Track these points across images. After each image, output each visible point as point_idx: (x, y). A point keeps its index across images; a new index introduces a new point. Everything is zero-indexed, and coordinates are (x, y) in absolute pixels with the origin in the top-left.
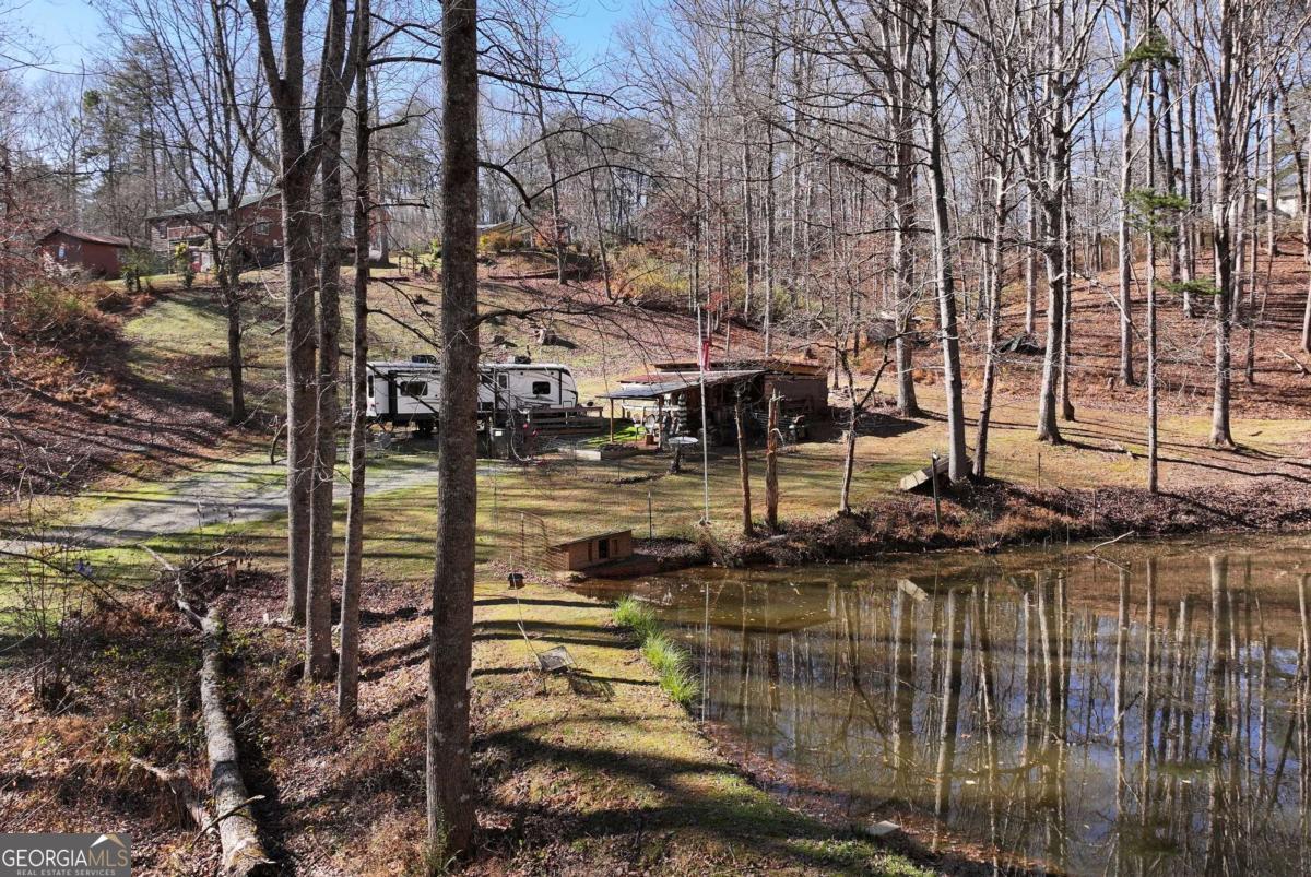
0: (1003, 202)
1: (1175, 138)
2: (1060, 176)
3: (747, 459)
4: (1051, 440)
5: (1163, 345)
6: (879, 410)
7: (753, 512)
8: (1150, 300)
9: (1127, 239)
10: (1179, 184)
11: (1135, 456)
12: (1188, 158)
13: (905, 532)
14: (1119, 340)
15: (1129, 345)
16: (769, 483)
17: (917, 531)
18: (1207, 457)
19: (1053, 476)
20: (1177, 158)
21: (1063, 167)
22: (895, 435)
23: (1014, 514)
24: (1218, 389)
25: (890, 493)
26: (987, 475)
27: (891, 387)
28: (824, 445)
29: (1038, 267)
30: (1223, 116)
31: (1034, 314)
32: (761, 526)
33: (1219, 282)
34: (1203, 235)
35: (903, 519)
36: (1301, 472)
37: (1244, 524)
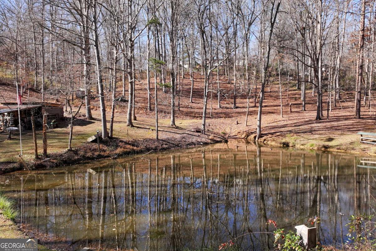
0: (116, 58)
1: (160, 46)
2: (131, 52)
3: (36, 134)
4: (130, 126)
5: (159, 100)
6: (80, 118)
7: (38, 151)
8: (155, 88)
9: (149, 71)
10: (161, 58)
11: (152, 130)
12: (163, 51)
13: (89, 154)
14: (147, 99)
15: (150, 100)
16: (44, 142)
17: (93, 154)
18: (170, 130)
19: (131, 136)
20: (161, 51)
21: (132, 50)
22: (85, 125)
23: (121, 147)
24: (172, 112)
25: (84, 143)
26: (113, 136)
27: (84, 111)
28: (63, 129)
29: (126, 78)
30: (172, 40)
31: (125, 91)
32: (41, 156)
33: (172, 84)
34: (167, 72)
35: (88, 151)
36: (191, 133)
37: (179, 147)
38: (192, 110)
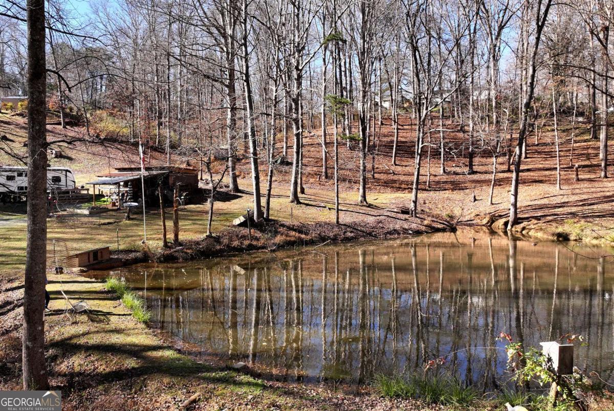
0: (276, 98)
1: (343, 73)
2: (298, 88)
3: (164, 213)
5: (340, 161)
6: (221, 190)
7: (167, 237)
8: (335, 142)
9: (325, 116)
10: (345, 93)
11: (330, 209)
12: (348, 82)
13: (236, 243)
14: (322, 159)
15: (326, 161)
16: (174, 223)
17: (241, 243)
18: (358, 209)
19: (297, 218)
20: (344, 82)
21: (299, 84)
22: (229, 201)
23: (282, 234)
24: (361, 180)
25: (229, 226)
26: (270, 218)
27: (228, 180)
28: (197, 206)
29: (289, 127)
30: (362, 65)
31: (287, 148)
32: (171, 243)
33: (361, 136)
34: (354, 115)
35: (235, 238)
36: (393, 215)
37: (372, 236)
38: (396, 178)
